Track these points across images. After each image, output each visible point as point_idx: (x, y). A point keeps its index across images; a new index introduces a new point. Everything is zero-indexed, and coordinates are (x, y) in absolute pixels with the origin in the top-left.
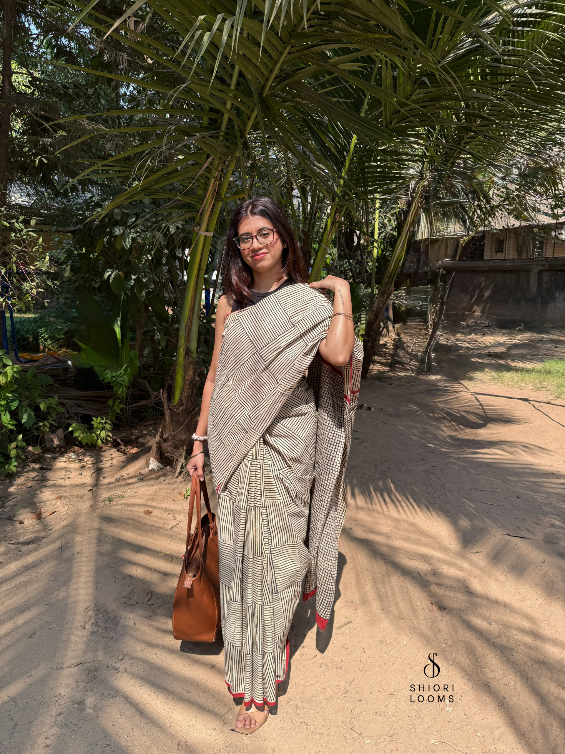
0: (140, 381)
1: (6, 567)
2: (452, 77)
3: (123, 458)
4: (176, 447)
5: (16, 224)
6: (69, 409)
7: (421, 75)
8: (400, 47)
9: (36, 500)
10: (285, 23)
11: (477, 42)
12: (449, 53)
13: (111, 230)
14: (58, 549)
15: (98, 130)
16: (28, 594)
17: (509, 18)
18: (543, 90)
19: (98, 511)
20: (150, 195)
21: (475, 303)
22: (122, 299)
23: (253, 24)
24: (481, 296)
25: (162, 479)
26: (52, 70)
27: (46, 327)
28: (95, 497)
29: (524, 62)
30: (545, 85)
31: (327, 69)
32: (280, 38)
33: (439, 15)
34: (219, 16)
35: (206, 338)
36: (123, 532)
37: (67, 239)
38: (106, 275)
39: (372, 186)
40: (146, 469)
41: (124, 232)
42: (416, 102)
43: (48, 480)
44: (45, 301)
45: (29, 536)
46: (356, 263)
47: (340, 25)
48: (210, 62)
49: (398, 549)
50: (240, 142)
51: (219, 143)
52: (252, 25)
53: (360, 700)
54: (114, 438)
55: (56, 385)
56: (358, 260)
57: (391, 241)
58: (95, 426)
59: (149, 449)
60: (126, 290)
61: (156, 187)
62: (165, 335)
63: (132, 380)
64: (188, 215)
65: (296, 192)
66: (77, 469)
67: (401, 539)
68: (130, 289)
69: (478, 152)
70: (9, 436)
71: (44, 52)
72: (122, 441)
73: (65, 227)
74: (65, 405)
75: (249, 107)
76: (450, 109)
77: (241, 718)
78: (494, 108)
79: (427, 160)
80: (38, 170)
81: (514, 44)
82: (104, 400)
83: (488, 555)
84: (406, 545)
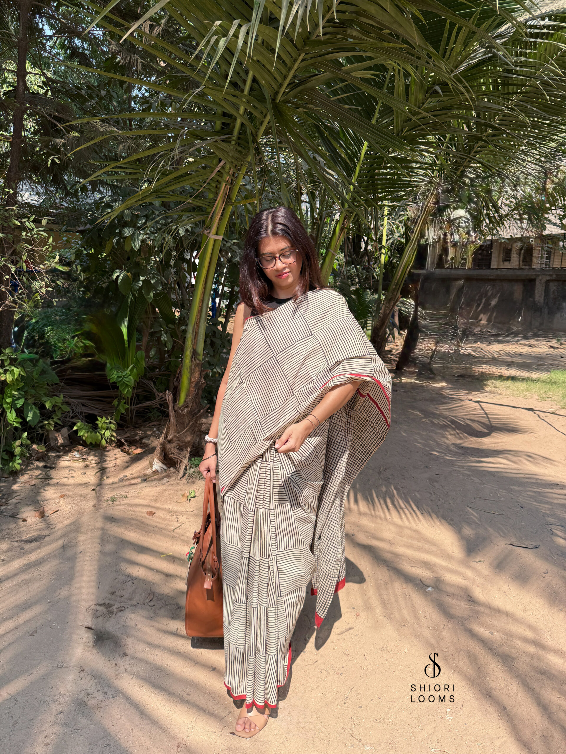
0: (145, 381)
1: (9, 565)
2: (466, 87)
3: (127, 458)
4: (181, 449)
5: (27, 223)
6: (74, 408)
7: (434, 84)
8: (413, 55)
9: (39, 498)
10: (300, 31)
11: (490, 52)
12: (461, 62)
13: (120, 232)
14: (61, 548)
15: (111, 132)
16: (30, 592)
17: (521, 29)
18: (555, 101)
19: (102, 511)
20: (160, 197)
21: (481, 312)
22: (129, 299)
23: (268, 30)
24: (487, 304)
25: (165, 480)
26: (64, 70)
27: (53, 326)
28: (99, 497)
29: (535, 73)
30: (557, 96)
31: (340, 76)
32: (294, 45)
33: (452, 25)
34: (235, 22)
35: (212, 341)
36: (126, 532)
37: (76, 239)
38: (115, 276)
39: (381, 193)
40: (150, 470)
41: (133, 234)
42: (427, 110)
43: (51, 479)
44: (54, 300)
45: (33, 534)
46: (363, 269)
47: (355, 33)
48: (224, 67)
49: (401, 555)
50: (252, 147)
51: (231, 148)
52: (267, 32)
53: (361, 707)
54: (118, 438)
55: (62, 384)
56: (365, 265)
57: (398, 248)
58: (100, 425)
59: (152, 450)
60: (134, 291)
61: (168, 189)
62: (172, 337)
63: (138, 381)
64: (199, 218)
65: (305, 197)
66: (81, 469)
67: (404, 546)
68: (138, 290)
69: (488, 161)
70: (14, 433)
71: (57, 53)
72: (126, 441)
73: (74, 226)
74: (70, 404)
75: (262, 113)
76: (461, 118)
77: (241, 722)
78: (505, 118)
79: (437, 168)
80: (49, 170)
81: (526, 55)
82: (109, 400)
83: (490, 564)
84: (409, 552)
